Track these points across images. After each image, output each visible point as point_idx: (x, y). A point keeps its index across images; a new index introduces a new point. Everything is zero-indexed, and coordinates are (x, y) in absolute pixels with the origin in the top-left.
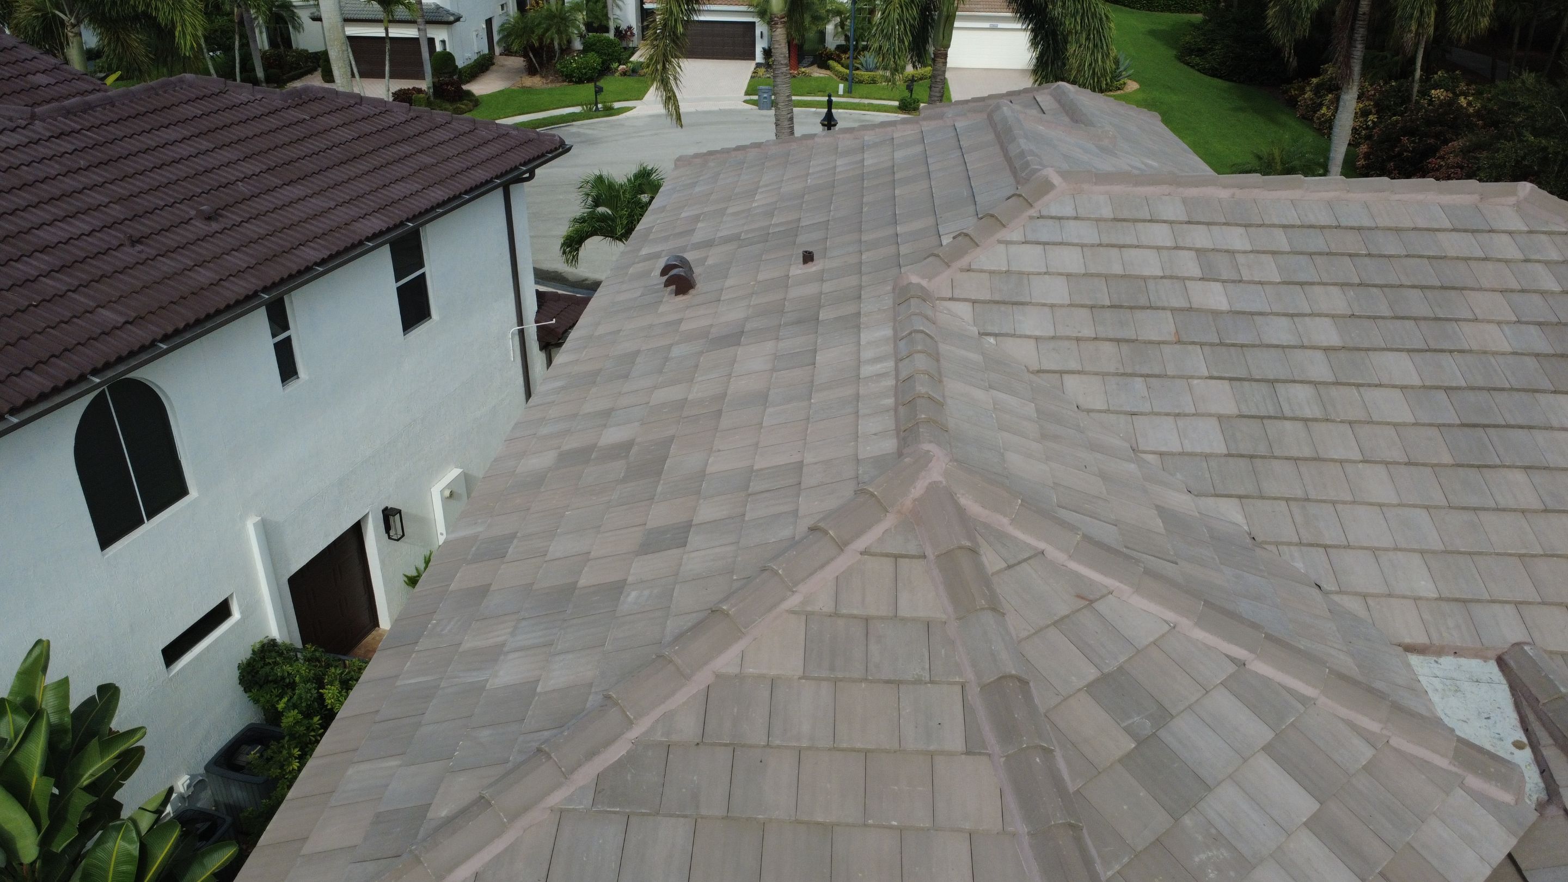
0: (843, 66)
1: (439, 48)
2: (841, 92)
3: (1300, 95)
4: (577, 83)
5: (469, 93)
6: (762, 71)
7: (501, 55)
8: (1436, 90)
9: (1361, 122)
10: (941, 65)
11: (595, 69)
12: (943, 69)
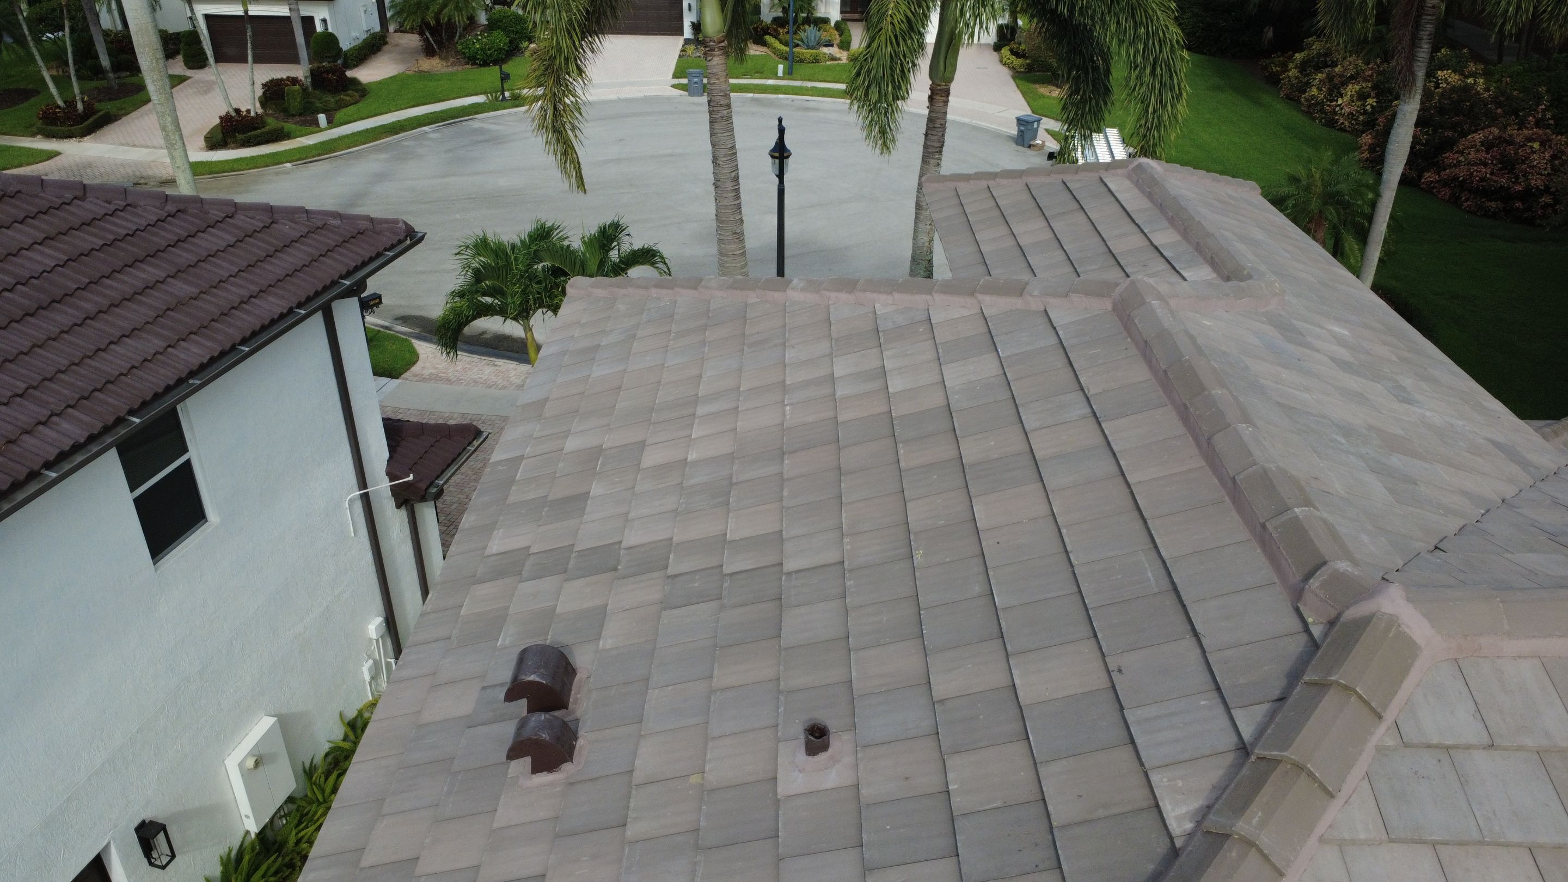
0: (781, 43)
1: (319, 28)
2: (780, 73)
3: (1284, 72)
4: (481, 65)
5: (355, 81)
6: (691, 49)
7: (395, 31)
8: (1442, 71)
9: (1358, 107)
10: (941, 104)
11: (501, 49)
12: (944, 111)
